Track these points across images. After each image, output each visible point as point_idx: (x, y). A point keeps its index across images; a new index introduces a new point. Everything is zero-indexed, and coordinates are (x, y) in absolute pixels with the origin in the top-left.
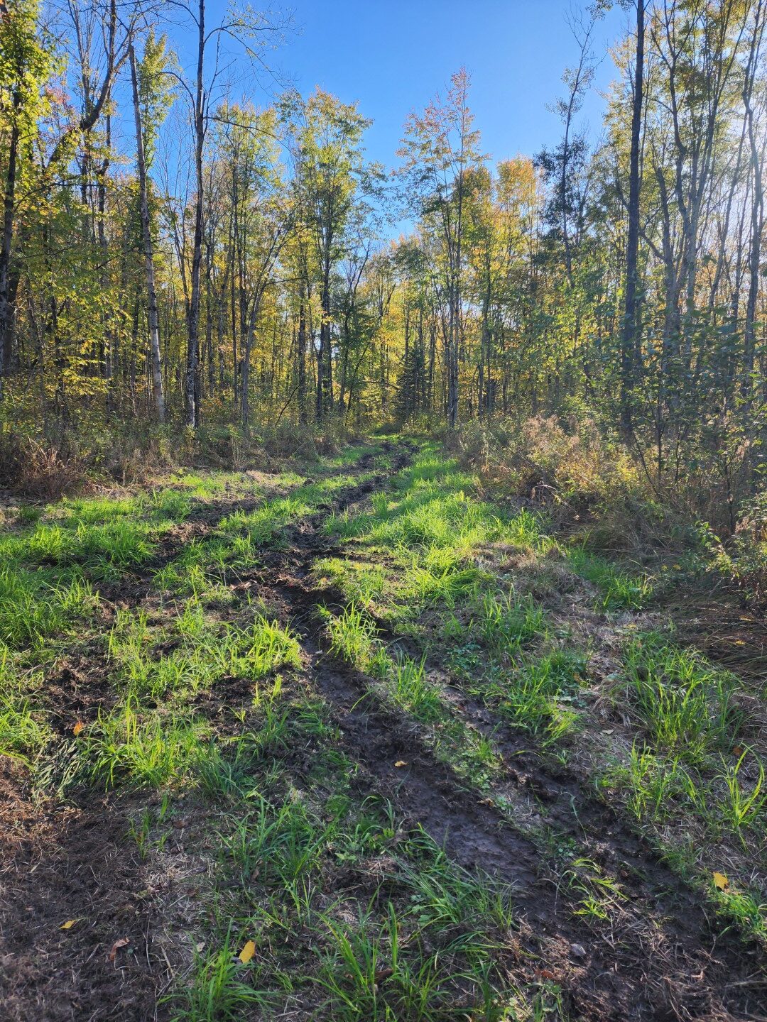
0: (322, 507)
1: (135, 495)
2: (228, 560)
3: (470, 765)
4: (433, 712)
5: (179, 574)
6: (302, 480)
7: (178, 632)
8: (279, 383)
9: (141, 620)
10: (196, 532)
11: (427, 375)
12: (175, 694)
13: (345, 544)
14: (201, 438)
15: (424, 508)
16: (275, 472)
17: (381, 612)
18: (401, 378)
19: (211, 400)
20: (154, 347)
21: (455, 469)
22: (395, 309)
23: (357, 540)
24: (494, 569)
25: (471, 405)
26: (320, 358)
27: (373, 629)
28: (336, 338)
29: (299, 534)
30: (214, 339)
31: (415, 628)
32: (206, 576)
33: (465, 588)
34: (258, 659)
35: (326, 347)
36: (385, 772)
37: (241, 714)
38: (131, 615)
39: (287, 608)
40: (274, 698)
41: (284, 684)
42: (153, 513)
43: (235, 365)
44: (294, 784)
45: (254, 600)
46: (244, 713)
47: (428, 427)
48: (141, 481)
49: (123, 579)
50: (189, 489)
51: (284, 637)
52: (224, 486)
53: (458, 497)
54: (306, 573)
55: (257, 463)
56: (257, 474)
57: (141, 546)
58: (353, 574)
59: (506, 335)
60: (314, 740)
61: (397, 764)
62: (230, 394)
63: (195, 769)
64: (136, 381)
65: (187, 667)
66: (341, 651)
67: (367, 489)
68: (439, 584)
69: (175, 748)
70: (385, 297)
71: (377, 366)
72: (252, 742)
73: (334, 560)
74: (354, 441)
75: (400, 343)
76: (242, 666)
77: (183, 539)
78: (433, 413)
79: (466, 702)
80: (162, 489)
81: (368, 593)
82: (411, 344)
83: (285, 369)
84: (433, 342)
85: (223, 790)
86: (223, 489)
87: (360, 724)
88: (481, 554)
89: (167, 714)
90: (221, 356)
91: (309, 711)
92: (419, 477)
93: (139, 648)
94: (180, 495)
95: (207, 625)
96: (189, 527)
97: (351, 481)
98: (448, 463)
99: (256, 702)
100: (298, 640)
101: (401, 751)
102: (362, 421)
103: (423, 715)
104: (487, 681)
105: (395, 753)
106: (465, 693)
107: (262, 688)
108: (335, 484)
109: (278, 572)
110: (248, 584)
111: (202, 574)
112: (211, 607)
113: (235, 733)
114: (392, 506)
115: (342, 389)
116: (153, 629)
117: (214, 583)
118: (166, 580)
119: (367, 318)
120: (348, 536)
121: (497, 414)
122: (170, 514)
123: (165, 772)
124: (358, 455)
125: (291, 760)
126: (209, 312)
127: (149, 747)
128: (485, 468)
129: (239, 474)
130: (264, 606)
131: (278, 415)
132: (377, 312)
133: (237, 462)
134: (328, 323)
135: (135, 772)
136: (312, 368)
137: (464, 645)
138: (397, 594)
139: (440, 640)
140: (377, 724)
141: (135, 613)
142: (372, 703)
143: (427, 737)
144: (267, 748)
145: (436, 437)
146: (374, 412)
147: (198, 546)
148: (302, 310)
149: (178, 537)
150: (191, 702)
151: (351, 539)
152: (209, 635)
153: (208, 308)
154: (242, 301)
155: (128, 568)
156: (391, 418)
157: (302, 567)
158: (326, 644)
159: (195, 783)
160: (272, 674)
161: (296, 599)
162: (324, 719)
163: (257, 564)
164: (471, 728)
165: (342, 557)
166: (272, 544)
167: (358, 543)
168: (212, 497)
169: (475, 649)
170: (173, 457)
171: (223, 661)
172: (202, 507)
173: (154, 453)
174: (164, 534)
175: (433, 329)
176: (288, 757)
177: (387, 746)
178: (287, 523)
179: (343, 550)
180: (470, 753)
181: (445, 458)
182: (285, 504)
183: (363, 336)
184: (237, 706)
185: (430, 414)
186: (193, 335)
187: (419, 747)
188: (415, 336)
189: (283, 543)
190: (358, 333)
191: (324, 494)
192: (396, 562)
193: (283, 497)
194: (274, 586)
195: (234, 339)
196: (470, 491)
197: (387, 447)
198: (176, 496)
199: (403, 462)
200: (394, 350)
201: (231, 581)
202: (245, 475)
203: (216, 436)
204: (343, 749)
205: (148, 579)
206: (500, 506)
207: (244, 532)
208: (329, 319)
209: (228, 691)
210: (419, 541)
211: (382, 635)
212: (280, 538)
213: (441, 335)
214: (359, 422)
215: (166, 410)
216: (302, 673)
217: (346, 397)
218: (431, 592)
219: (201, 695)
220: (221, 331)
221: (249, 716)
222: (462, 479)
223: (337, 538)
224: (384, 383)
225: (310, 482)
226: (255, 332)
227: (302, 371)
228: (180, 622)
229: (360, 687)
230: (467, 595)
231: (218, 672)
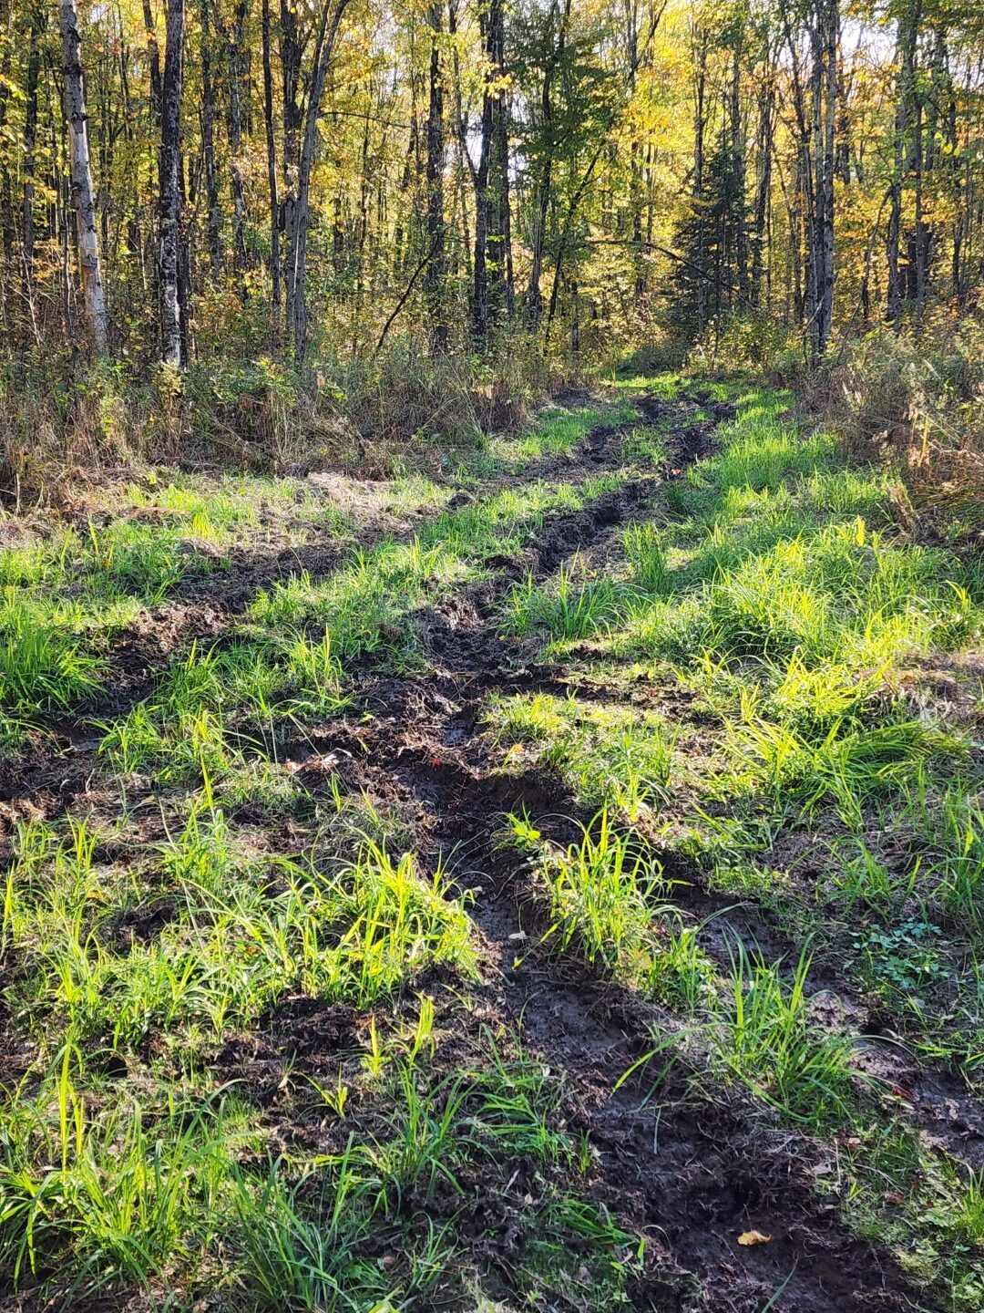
0: (498, 562)
1: (46, 536)
2: (279, 698)
3: (943, 1250)
4: (830, 1103)
5: (162, 733)
6: (442, 496)
7: (169, 881)
8: (377, 251)
9: (78, 848)
10: (194, 628)
11: (751, 218)
12: (169, 1039)
13: (563, 658)
14: (197, 390)
15: (762, 564)
16: (376, 477)
17: (670, 835)
18: (686, 229)
19: (214, 298)
20: (78, 167)
21: (834, 461)
22: (669, 49)
23: (593, 646)
24: (962, 722)
25: (865, 294)
26: (480, 183)
27: (655, 880)
28: (520, 129)
29: (446, 631)
30: (221, 145)
31: (765, 877)
32: (228, 737)
33: (887, 773)
34: (369, 952)
35: (496, 156)
36: (714, 1259)
37: (337, 1096)
38: (53, 837)
39: (430, 820)
40: (418, 1056)
41: (441, 1019)
42: (91, 579)
43: (273, 206)
44: (485, 1285)
45: (348, 802)
46: (343, 1094)
47: (755, 353)
48: (57, 501)
49: (27, 744)
50: (173, 522)
51: (431, 898)
52: (254, 514)
53: (851, 533)
54: (469, 733)
55: (333, 455)
56: (334, 482)
57: (69, 664)
58: (588, 736)
59: (960, 106)
60: (526, 1170)
61: (745, 1239)
62: (259, 281)
63: (234, 1239)
64: (36, 253)
65: (199, 972)
66: (575, 934)
67: (606, 516)
68: (817, 763)
69: (176, 1181)
70: (643, 21)
71: (623, 201)
72: (369, 1170)
73: (540, 698)
74: (569, 394)
75: (680, 140)
76: (332, 970)
77: (165, 645)
78: (768, 315)
79: (917, 1077)
80: (108, 521)
81: (634, 785)
82: (710, 141)
83: (392, 215)
84: (767, 129)
85: (306, 1297)
86: (254, 519)
87: (639, 1128)
88: (923, 683)
89: (154, 1092)
90: (237, 187)
91: (509, 1092)
92: (740, 484)
93: (79, 920)
94: (153, 535)
95: (237, 862)
96: (178, 614)
97: (567, 495)
98: (812, 443)
99: (373, 1066)
100: (468, 906)
101: (753, 1204)
102: (585, 342)
103: (805, 1110)
104: (965, 1019)
105: (738, 1208)
106: (909, 1054)
107: (385, 1029)
108: (525, 503)
109: (401, 727)
110: (328, 761)
111: (217, 733)
112: (244, 815)
113: (323, 1144)
114: (676, 558)
115: (536, 263)
116: (108, 872)
117: (249, 755)
118: (131, 748)
119: (599, 75)
120: (571, 635)
121: (940, 316)
122: (133, 582)
123: (156, 1242)
124: (580, 431)
125: (473, 1222)
126: (205, 74)
127: (116, 1178)
128: (916, 457)
129: (290, 482)
130: (374, 814)
131: (378, 332)
132: (622, 61)
133: (283, 455)
134: (502, 92)
135: (81, 1242)
136: (463, 211)
137: (897, 924)
138: (708, 787)
139: (830, 910)
140: (684, 1131)
141: (62, 830)
142: (665, 1072)
143: (820, 1169)
144: (410, 1189)
145: (779, 379)
146: (614, 317)
147: (204, 662)
148: (435, 64)
149: (152, 639)
150: (211, 1061)
151: (577, 644)
152: (244, 888)
153: (206, 65)
154: (286, 45)
155: (38, 719)
156: (660, 335)
157: (458, 716)
158: (537, 915)
159: (232, 1277)
160: (406, 991)
161: (449, 797)
162: (549, 1115)
163: (347, 709)
164: (935, 1149)
165: (559, 690)
166: (382, 656)
167: (597, 655)
168: (230, 539)
169: (927, 936)
170: (132, 441)
171: (284, 956)
172: (207, 564)
173: (87, 431)
174: (118, 633)
175: (767, 99)
176: (465, 1214)
177: (713, 1190)
178: (414, 605)
179: (560, 673)
180: (939, 1214)
181: (805, 431)
182: (407, 556)
183: (588, 124)
184: (324, 1073)
185: (759, 321)
186: (171, 135)
187: (800, 1198)
188: (720, 119)
189: (409, 653)
190: (575, 117)
191: (502, 531)
192: (698, 706)
193: (402, 538)
194: (393, 763)
195: (271, 143)
196: (881, 517)
197: (650, 406)
198: (144, 538)
199: (693, 446)
200: (667, 158)
201: (290, 751)
202: (304, 485)
203: (234, 388)
204: (605, 1196)
205: (86, 746)
206: (962, 556)
207: (312, 628)
208: (504, 82)
209: (299, 1034)
210: (753, 651)
211: (679, 896)
212: (400, 641)
213: (789, 112)
214: (576, 345)
215: (111, 324)
216: (480, 990)
217: (546, 283)
218: (795, 783)
219: (233, 1045)
220: (237, 124)
221: (355, 1101)
222: (856, 488)
223: (542, 643)
224: (641, 243)
225: (465, 500)
226: (320, 122)
227: (434, 221)
228: (172, 853)
229: (632, 1032)
230: (895, 792)
231: (273, 984)
